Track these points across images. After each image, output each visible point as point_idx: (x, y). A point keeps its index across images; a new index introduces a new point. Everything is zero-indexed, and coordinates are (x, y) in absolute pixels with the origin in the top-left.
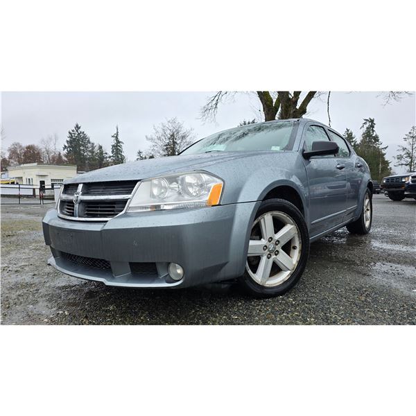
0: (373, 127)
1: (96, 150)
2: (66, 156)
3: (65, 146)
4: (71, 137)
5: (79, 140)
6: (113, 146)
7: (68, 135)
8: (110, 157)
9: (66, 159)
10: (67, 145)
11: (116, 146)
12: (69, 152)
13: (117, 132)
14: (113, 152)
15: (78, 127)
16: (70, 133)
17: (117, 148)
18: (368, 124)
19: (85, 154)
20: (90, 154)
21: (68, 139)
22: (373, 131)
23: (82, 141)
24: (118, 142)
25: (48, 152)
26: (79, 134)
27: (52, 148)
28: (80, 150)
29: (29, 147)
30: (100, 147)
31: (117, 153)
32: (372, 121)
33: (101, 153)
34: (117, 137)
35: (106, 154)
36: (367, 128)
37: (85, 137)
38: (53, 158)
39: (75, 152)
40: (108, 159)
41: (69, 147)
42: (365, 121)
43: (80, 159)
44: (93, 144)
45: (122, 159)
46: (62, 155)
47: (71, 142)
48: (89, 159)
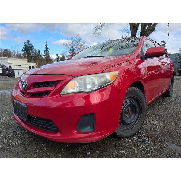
0: (165, 45)
1: (37, 52)
2: (23, 55)
3: (22, 50)
4: (25, 46)
5: (29, 47)
6: (45, 50)
7: (24, 45)
8: (43, 56)
9: (23, 56)
11: (47, 51)
12: (24, 53)
13: (47, 44)
14: (45, 53)
15: (28, 41)
16: (25, 44)
18: (163, 43)
19: (32, 54)
20: (34, 54)
22: (165, 47)
23: (31, 48)
24: (47, 49)
25: (14, 52)
26: (29, 44)
27: (16, 50)
28: (29, 52)
29: (6, 50)
30: (39, 51)
31: (47, 54)
32: (164, 42)
33: (39, 54)
35: (42, 54)
37: (32, 46)
38: (17, 55)
39: (27, 53)
40: (43, 57)
41: (24, 50)
42: (161, 42)
43: (30, 56)
44: (36, 49)
45: (49, 57)
46: (21, 54)
47: (25, 48)
48: (34, 56)
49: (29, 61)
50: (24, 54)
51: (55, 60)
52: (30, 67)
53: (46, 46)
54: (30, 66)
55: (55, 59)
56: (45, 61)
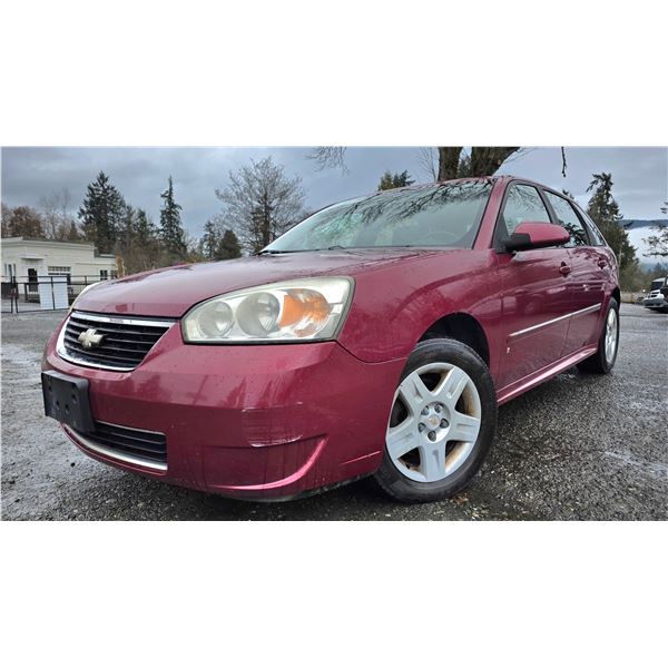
0: (608, 189)
1: (135, 219)
2: (82, 228)
3: (82, 210)
4: (92, 195)
5: (105, 201)
6: (163, 212)
7: (88, 192)
8: (158, 231)
9: (83, 233)
10: (85, 209)
11: (170, 212)
12: (88, 222)
13: (171, 189)
14: (163, 222)
15: (103, 179)
16: (90, 188)
17: (170, 215)
18: (600, 184)
19: (116, 225)
20: (124, 225)
21: (88, 199)
22: (608, 195)
23: (111, 203)
24: (172, 205)
25: (53, 220)
26: (105, 191)
27: (59, 213)
28: (107, 218)
29: (19, 212)
30: (142, 214)
31: (170, 225)
32: (607, 179)
33: (144, 224)
34: (170, 198)
35: (152, 225)
36: (599, 191)
37: (115, 197)
38: (62, 230)
39: (99, 223)
40: (155, 234)
41: (89, 212)
42: (594, 179)
43: (108, 234)
44: (130, 208)
45: (178, 235)
46: (77, 227)
47: (92, 204)
48: (123, 234)
49: (101, 252)
50: (86, 223)
51: (201, 247)
52: (103, 274)
53: (169, 196)
54: (104, 268)
55: (202, 243)
56: (165, 252)
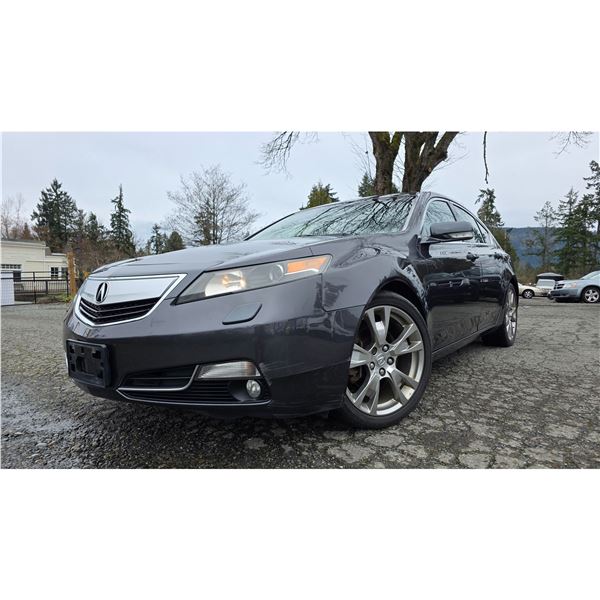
0: (492, 201)
1: (86, 221)
2: (35, 229)
3: (35, 213)
4: (45, 200)
5: (57, 205)
7: (41, 196)
8: (108, 232)
9: (36, 234)
10: (38, 212)
11: (120, 216)
12: (41, 224)
13: (121, 196)
14: (113, 225)
15: (56, 185)
16: (43, 193)
17: (119, 218)
18: (486, 197)
19: (68, 227)
20: (76, 227)
21: (41, 203)
22: (493, 207)
23: (63, 207)
24: (122, 210)
25: (6, 222)
26: (58, 196)
27: (12, 216)
28: (59, 219)
30: (93, 218)
31: (119, 227)
32: (491, 193)
33: (95, 226)
34: (120, 204)
35: (102, 227)
36: (485, 202)
37: (68, 201)
38: (15, 231)
39: (52, 224)
40: (105, 235)
41: (41, 215)
42: (481, 193)
43: (60, 235)
44: (81, 211)
45: (128, 237)
46: (30, 228)
47: (44, 208)
48: (74, 235)
49: (52, 252)
50: (39, 225)
51: (148, 247)
52: (54, 271)
53: (119, 202)
54: (55, 266)
55: (149, 243)
